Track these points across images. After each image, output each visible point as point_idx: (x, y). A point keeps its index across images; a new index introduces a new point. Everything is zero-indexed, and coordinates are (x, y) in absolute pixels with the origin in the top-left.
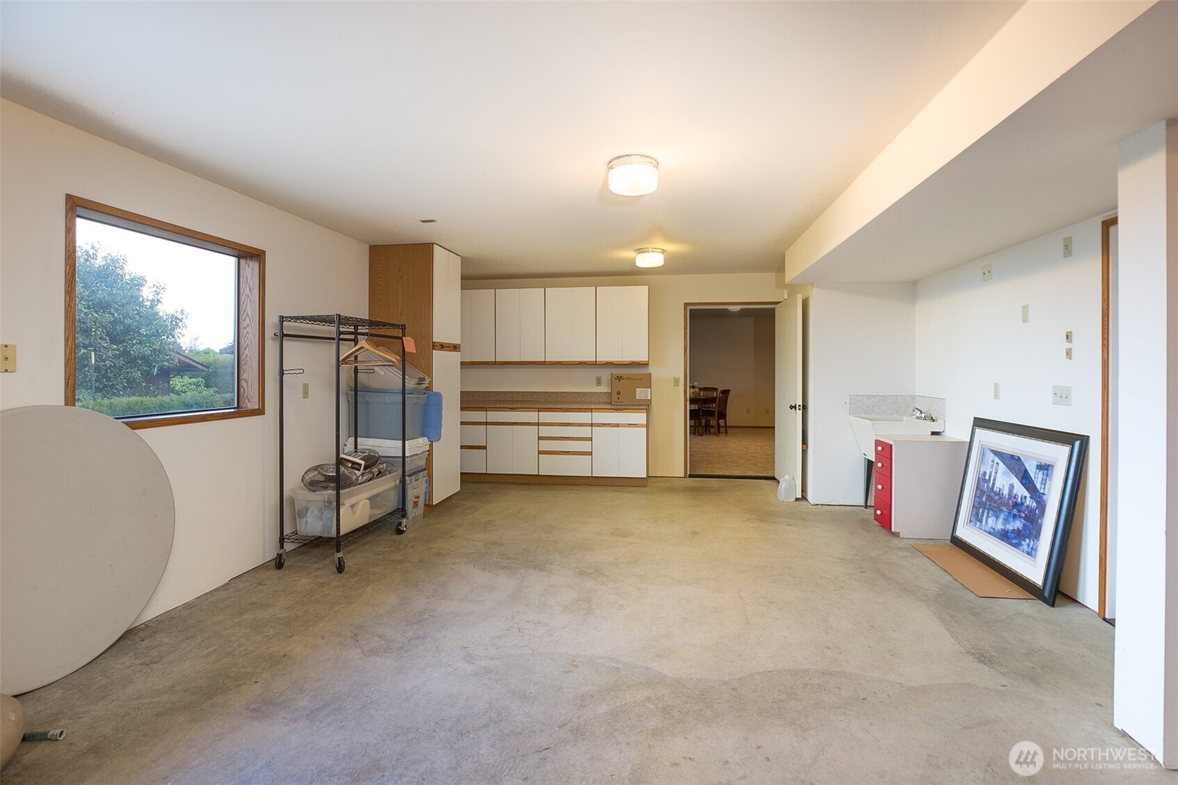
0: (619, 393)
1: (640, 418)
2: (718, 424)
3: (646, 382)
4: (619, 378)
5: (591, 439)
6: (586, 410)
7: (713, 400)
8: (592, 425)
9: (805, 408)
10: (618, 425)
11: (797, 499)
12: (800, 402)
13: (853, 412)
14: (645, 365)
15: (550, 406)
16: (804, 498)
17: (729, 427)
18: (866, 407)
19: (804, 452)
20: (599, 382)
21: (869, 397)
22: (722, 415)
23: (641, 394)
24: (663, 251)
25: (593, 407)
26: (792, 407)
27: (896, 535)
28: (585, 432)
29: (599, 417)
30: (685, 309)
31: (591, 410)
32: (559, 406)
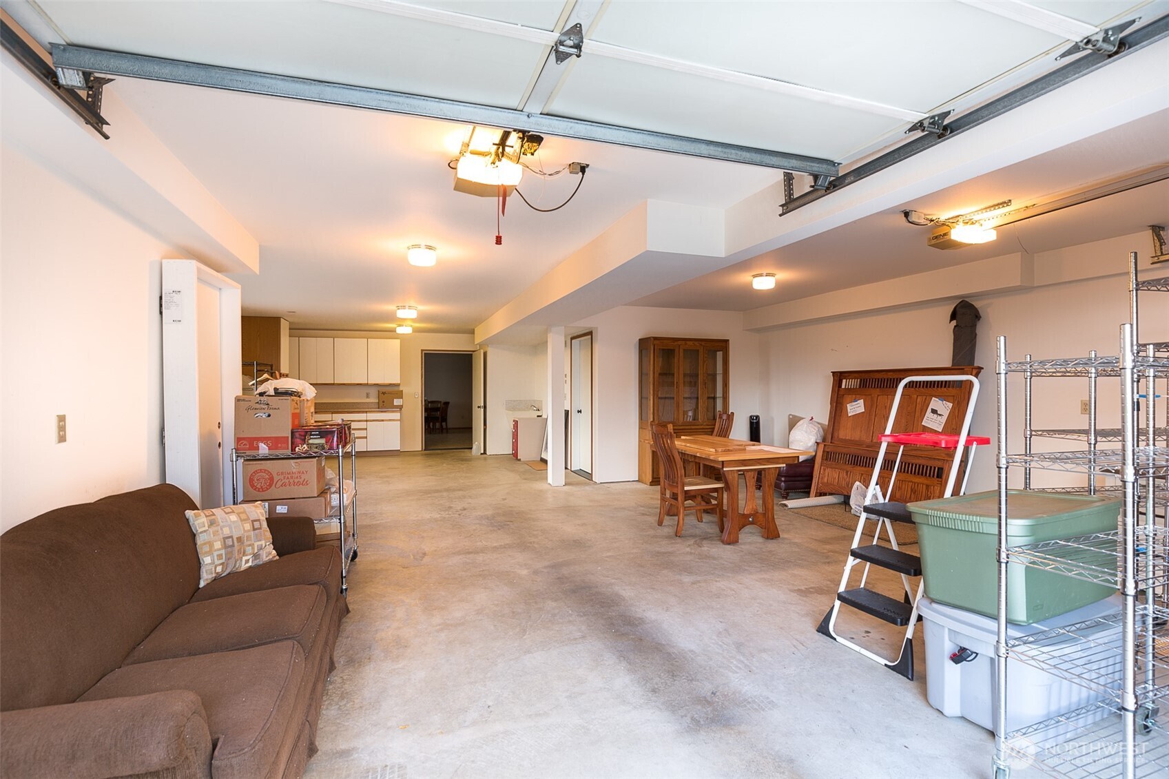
0: (383, 402)
1: (397, 416)
2: (442, 426)
3: (400, 395)
4: (384, 393)
5: (366, 429)
6: (363, 412)
7: (437, 409)
8: (367, 421)
9: (485, 407)
10: (383, 421)
11: (482, 454)
12: (482, 405)
13: (508, 409)
14: (398, 385)
15: (340, 410)
16: (485, 453)
17: (450, 429)
18: (513, 406)
19: (485, 430)
20: (368, 396)
21: (514, 401)
22: (444, 419)
23: (397, 402)
24: (411, 326)
25: (367, 410)
26: (479, 407)
27: (520, 460)
28: (363, 425)
29: (371, 416)
30: (422, 353)
31: (366, 412)
32: (346, 410)
